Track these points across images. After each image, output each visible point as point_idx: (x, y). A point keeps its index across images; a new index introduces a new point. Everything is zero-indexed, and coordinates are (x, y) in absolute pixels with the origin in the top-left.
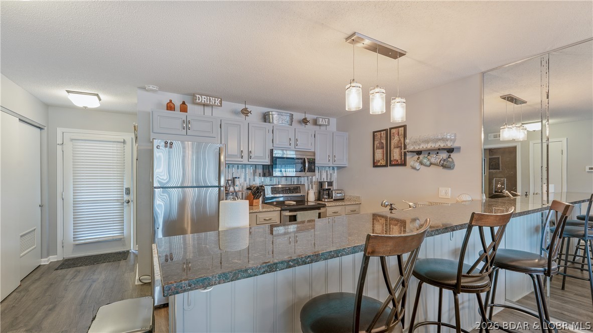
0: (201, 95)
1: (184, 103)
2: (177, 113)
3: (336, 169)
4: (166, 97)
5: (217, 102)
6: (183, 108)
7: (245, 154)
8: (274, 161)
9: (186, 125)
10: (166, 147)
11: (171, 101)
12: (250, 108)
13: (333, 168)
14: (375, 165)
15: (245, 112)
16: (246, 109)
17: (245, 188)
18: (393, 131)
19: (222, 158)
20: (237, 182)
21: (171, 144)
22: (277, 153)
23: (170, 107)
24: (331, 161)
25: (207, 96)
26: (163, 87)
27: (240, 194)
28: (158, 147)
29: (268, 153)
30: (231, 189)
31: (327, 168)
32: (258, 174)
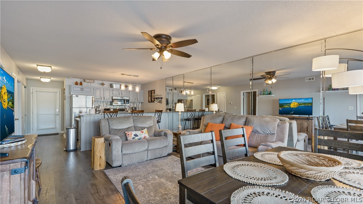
0: (87, 79)
1: (81, 82)
2: (79, 86)
3: (140, 103)
4: (75, 80)
5: (93, 81)
6: (81, 84)
7: (103, 98)
8: (113, 100)
9: (82, 89)
10: (76, 97)
11: (77, 82)
12: (104, 82)
13: (139, 103)
14: (149, 102)
15: (103, 84)
16: (103, 83)
17: (103, 109)
18: (152, 91)
19: (93, 99)
20: (100, 107)
21: (78, 96)
22: (114, 98)
23: (76, 84)
24: (136, 100)
25: (89, 80)
26: (74, 77)
27: (101, 111)
28: (74, 97)
29: (111, 98)
30: (98, 109)
31: (137, 103)
32: (108, 104)
